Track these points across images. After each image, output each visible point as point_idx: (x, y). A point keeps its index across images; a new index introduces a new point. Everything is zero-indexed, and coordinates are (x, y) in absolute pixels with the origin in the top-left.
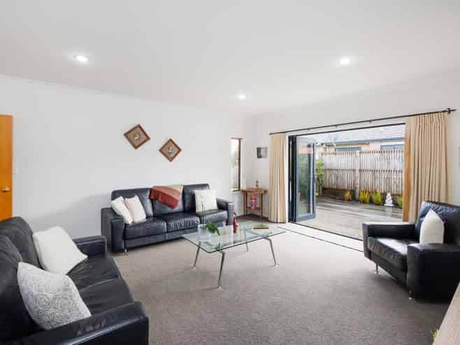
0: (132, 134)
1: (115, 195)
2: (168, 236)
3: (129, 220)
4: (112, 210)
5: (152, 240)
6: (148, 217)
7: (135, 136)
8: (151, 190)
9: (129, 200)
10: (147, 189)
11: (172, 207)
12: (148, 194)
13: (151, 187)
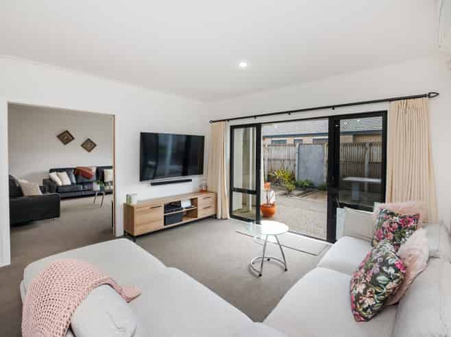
0: (62, 136)
1: (52, 171)
2: (83, 193)
3: (60, 184)
4: (50, 179)
5: (73, 194)
6: (72, 183)
7: (64, 137)
8: (75, 169)
9: (60, 174)
10: (72, 169)
11: (88, 178)
12: (73, 171)
13: (75, 167)
